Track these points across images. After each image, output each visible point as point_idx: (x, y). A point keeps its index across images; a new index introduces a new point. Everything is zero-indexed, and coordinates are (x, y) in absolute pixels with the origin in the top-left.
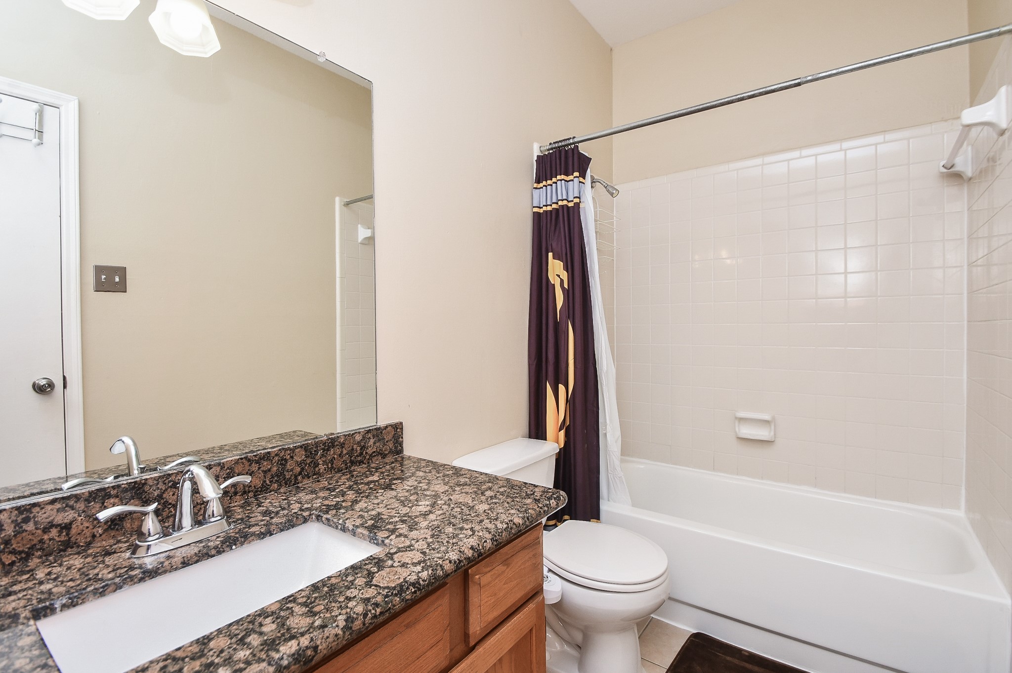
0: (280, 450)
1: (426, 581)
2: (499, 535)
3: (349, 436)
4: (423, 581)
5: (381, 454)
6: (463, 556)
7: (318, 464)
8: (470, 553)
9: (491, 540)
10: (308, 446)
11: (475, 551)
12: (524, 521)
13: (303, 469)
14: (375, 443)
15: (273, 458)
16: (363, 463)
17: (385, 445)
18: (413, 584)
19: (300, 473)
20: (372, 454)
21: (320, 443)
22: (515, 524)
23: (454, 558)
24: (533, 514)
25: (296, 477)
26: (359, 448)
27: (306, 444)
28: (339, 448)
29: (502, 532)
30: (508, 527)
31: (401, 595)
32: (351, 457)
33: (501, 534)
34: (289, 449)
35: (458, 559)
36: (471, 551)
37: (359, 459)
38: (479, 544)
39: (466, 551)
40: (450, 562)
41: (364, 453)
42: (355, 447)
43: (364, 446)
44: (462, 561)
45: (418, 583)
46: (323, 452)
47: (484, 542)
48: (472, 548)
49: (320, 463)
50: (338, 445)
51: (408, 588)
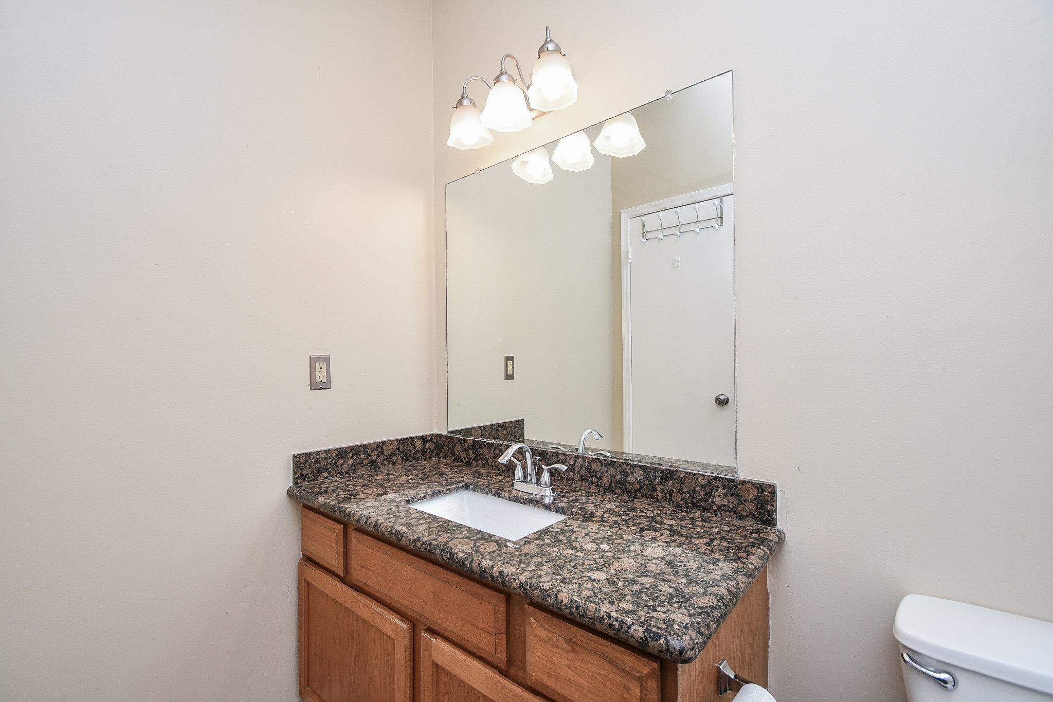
0: (622, 463)
1: (457, 559)
2: (530, 587)
3: (690, 475)
4: (456, 557)
5: (736, 513)
6: (489, 570)
7: (656, 490)
8: (496, 573)
9: (521, 583)
10: (646, 468)
11: (500, 577)
12: (569, 604)
13: (641, 488)
14: (727, 496)
15: (618, 467)
16: (709, 512)
17: (742, 504)
18: (451, 553)
19: (639, 490)
20: (721, 506)
21: (658, 471)
22: (557, 597)
23: (484, 565)
24: (589, 611)
25: (635, 492)
26: (702, 493)
27: (644, 466)
28: (678, 483)
29: (536, 588)
30: (547, 591)
31: (442, 551)
32: (693, 498)
33: (533, 588)
34: (630, 464)
35: (485, 568)
36: (498, 573)
37: (703, 504)
38: (508, 575)
39: (495, 570)
40: (479, 564)
41: (710, 500)
42: (698, 489)
43: (709, 493)
44: (486, 572)
45: (453, 555)
46: (661, 480)
47: (513, 578)
48: (501, 573)
49: (658, 489)
50: (677, 479)
51: (447, 552)
